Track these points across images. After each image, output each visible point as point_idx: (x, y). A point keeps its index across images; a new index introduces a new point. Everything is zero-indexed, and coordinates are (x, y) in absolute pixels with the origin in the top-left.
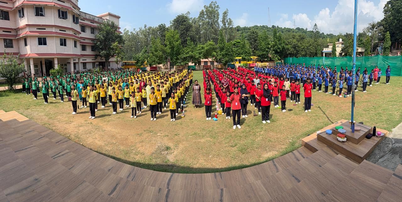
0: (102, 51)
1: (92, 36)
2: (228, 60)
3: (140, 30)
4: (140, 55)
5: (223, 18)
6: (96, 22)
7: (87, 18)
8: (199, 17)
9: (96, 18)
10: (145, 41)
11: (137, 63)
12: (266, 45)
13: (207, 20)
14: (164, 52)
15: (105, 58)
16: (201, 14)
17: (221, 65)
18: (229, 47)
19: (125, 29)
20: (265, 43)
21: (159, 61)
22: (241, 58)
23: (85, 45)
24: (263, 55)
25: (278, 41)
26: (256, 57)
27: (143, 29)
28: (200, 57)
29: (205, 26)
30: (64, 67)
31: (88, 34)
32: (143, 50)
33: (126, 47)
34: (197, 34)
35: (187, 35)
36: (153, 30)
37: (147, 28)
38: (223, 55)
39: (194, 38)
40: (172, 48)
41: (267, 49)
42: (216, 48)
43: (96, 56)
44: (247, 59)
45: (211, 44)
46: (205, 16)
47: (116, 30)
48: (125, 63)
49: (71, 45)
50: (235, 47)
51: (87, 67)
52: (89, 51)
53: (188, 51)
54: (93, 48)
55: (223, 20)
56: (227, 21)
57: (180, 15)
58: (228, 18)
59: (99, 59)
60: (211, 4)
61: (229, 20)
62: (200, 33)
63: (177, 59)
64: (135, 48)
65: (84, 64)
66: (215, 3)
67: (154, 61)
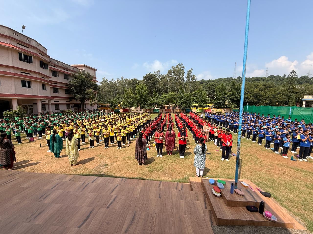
0: (77, 95)
1: (66, 81)
2: (186, 107)
3: (118, 80)
4: (114, 100)
5: (188, 75)
6: (70, 70)
7: (60, 65)
8: (167, 74)
9: (70, 67)
10: (121, 89)
11: (111, 106)
12: (222, 95)
13: (174, 76)
14: (134, 99)
15: (81, 100)
16: (169, 72)
17: (180, 110)
18: (186, 97)
19: (104, 78)
20: (222, 93)
21: (130, 105)
22: (197, 105)
23: (58, 88)
24: (218, 103)
25: (236, 91)
26: (212, 104)
27: (121, 79)
28: (163, 104)
29: (172, 81)
30: (28, 108)
31: (60, 79)
32: (117, 97)
33: (104, 92)
34: (165, 86)
35: (155, 87)
36: (129, 82)
37: (124, 79)
38: (181, 102)
39: (160, 90)
40: (141, 97)
41: (223, 98)
42: (176, 98)
43: (71, 99)
44: (203, 106)
45: (172, 95)
46: (173, 74)
47: (91, 79)
48: (102, 105)
49: (38, 88)
50: (194, 97)
51: (60, 108)
52: (62, 94)
53: (153, 99)
54: (68, 91)
55: (187, 76)
56: (191, 77)
57: (149, 73)
58: (192, 75)
59: (74, 102)
60: (178, 65)
61: (192, 76)
62: (168, 85)
63: (145, 104)
64: (113, 93)
65: (57, 106)
66: (181, 65)
67: (126, 105)
